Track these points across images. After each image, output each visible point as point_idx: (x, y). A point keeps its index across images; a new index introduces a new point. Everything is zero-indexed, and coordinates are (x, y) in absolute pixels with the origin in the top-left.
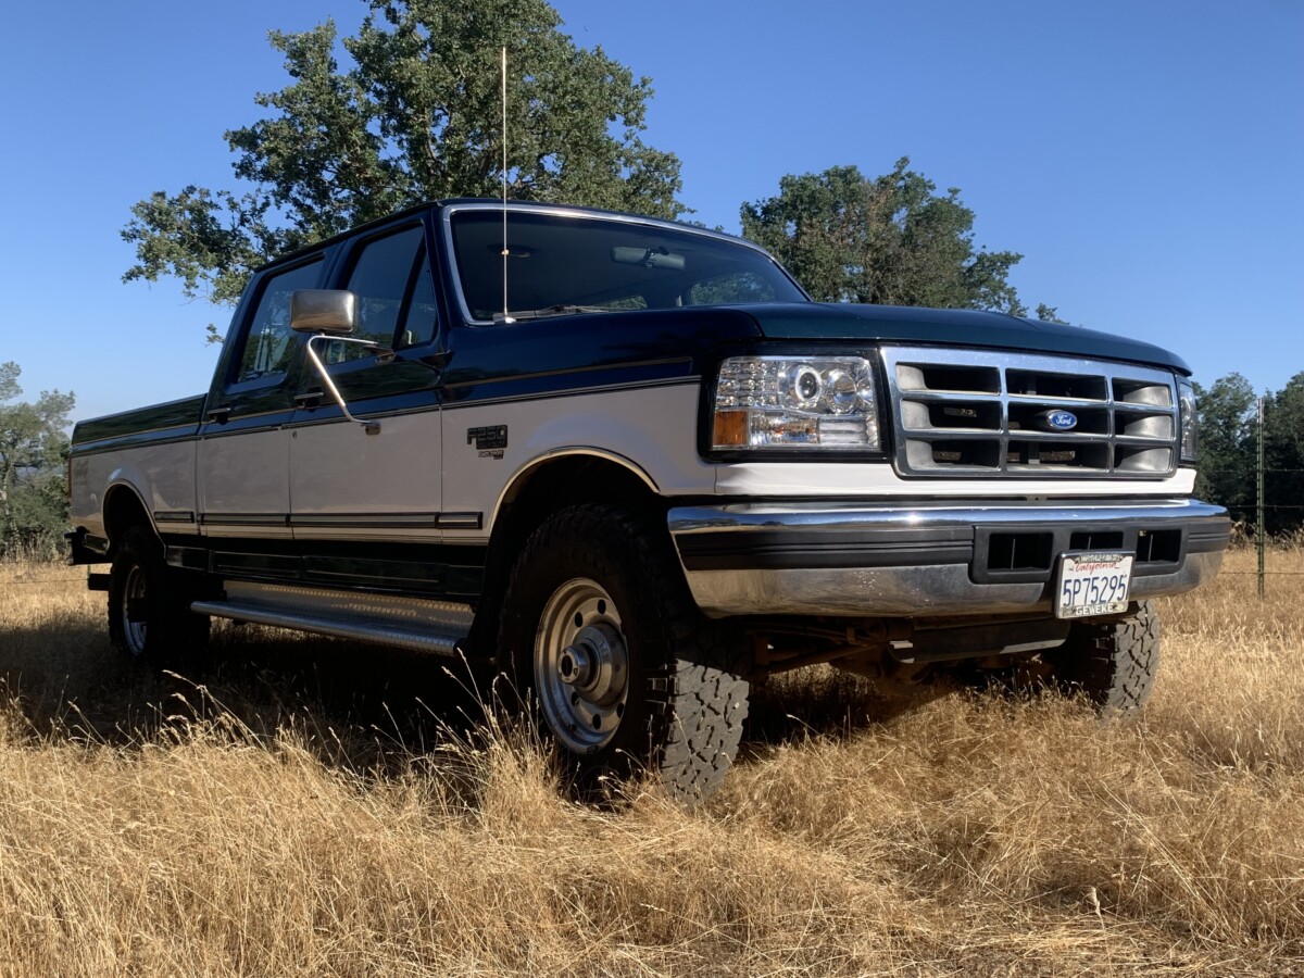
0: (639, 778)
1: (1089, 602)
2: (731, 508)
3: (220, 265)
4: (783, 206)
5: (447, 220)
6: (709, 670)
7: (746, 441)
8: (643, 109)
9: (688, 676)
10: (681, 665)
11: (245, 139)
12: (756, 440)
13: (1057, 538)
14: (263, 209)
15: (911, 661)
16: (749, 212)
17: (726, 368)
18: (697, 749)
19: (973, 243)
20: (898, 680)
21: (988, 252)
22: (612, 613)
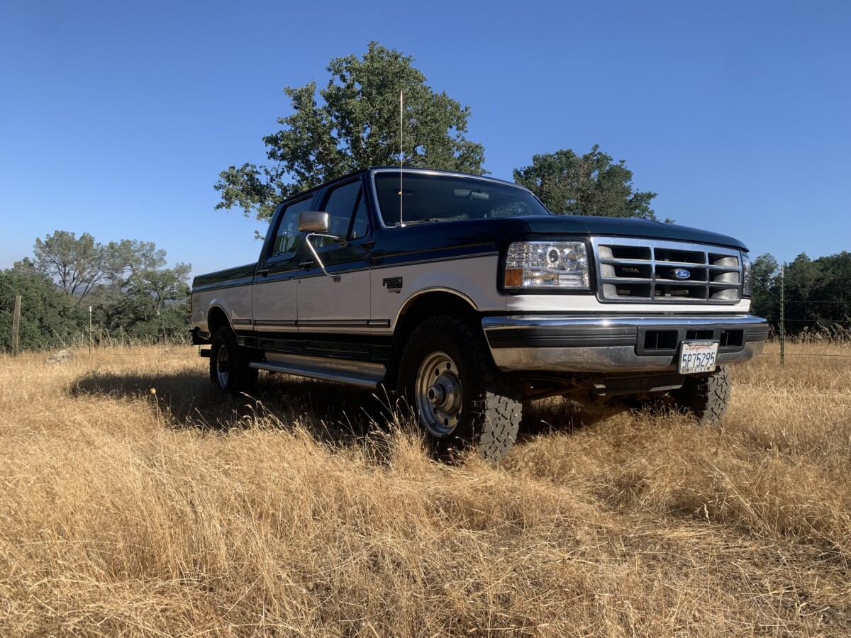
0: (468, 449)
1: (695, 366)
2: (514, 317)
3: (261, 201)
4: (535, 170)
5: (373, 177)
6: (503, 397)
7: (521, 283)
8: (466, 122)
9: (492, 400)
10: (489, 394)
11: (272, 140)
12: (527, 284)
13: (679, 334)
14: (281, 175)
15: (604, 395)
16: (517, 173)
17: (512, 248)
18: (496, 436)
19: (632, 188)
20: (597, 404)
21: (640, 192)
22: (454, 369)
